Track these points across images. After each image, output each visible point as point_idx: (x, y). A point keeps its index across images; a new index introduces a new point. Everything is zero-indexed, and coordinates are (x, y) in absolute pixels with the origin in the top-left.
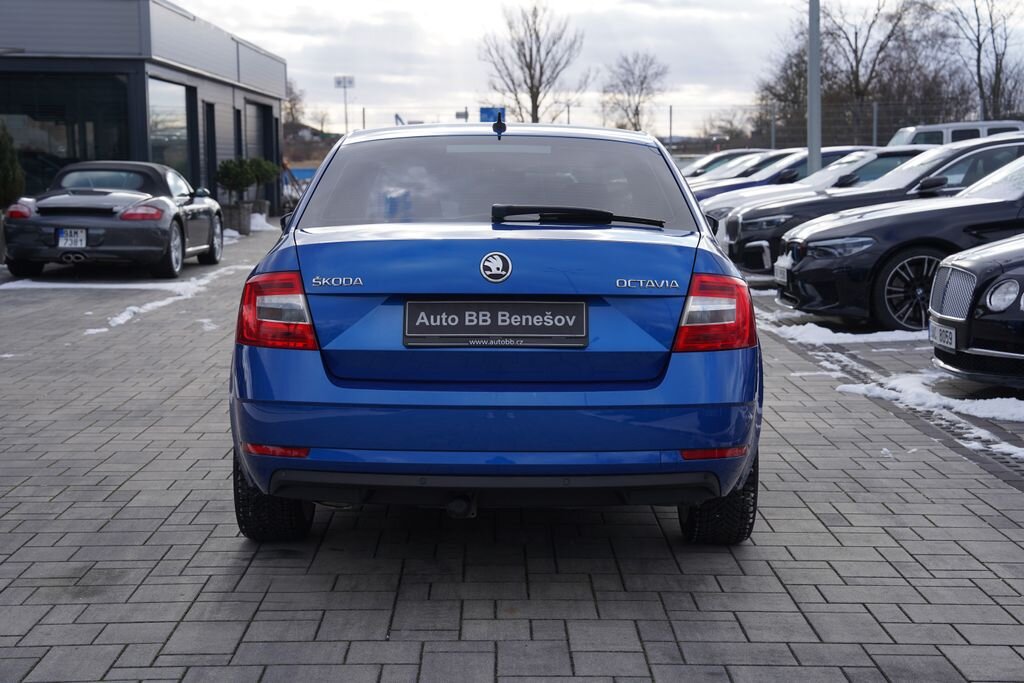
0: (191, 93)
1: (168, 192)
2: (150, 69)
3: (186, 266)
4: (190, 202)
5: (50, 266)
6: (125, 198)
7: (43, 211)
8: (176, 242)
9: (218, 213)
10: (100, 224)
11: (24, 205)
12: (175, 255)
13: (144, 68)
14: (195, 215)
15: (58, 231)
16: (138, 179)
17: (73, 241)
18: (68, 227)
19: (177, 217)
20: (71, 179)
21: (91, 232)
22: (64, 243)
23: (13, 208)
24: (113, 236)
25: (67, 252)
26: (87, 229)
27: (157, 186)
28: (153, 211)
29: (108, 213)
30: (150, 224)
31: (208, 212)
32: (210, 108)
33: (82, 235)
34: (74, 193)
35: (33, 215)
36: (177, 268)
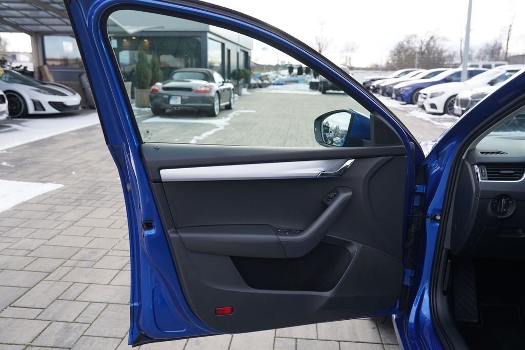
0: (223, 45)
1: (214, 81)
2: (209, 35)
3: (221, 110)
4: (223, 85)
5: (167, 111)
6: (198, 84)
7: (164, 89)
8: (217, 102)
9: (233, 89)
10: (186, 95)
11: (157, 86)
12: (217, 107)
13: (206, 34)
14: (224, 90)
15: (170, 97)
16: (203, 76)
17: (176, 101)
18: (173, 95)
19: (217, 92)
20: (176, 76)
21: (183, 97)
22: (172, 102)
23: (153, 87)
24: (191, 100)
25: (173, 106)
26: (181, 96)
27: (209, 78)
28: (208, 89)
29: (189, 89)
30: (207, 95)
31: (229, 89)
32: (229, 51)
33: (179, 99)
34: (178, 81)
35: (161, 91)
36: (217, 113)
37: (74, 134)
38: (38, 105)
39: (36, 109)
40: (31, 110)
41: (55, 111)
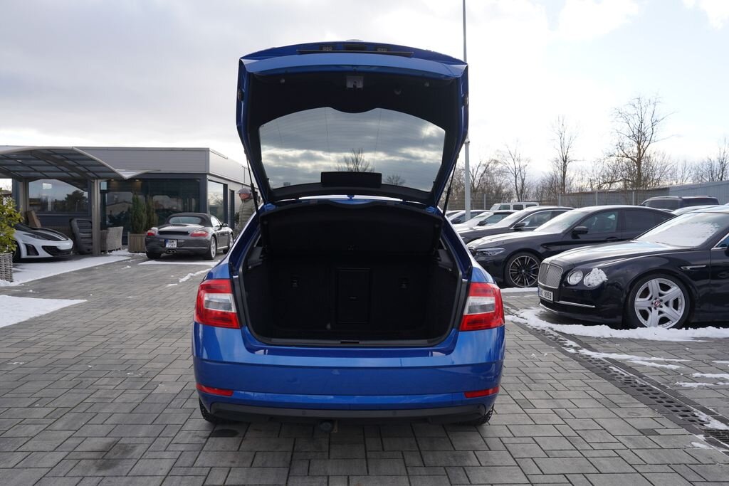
0: (225, 186)
1: (211, 225)
2: (209, 177)
3: (217, 254)
4: (220, 229)
5: (164, 255)
6: (194, 227)
7: (160, 233)
8: (213, 245)
9: (232, 233)
10: (182, 238)
11: (153, 230)
12: (213, 250)
13: (206, 177)
14: (223, 234)
15: (166, 241)
16: (199, 220)
17: (172, 245)
18: (169, 239)
19: (214, 235)
20: (172, 220)
21: (179, 241)
22: (168, 246)
23: (149, 231)
24: (188, 243)
25: (169, 249)
26: (177, 240)
27: (206, 222)
28: (204, 233)
29: (186, 233)
30: (203, 238)
31: (228, 233)
32: (233, 192)
33: (175, 242)
34: (174, 225)
35: (157, 234)
36: (213, 256)
37: (76, 273)
38: (31, 249)
39: (28, 254)
40: (24, 254)
41: (48, 255)
